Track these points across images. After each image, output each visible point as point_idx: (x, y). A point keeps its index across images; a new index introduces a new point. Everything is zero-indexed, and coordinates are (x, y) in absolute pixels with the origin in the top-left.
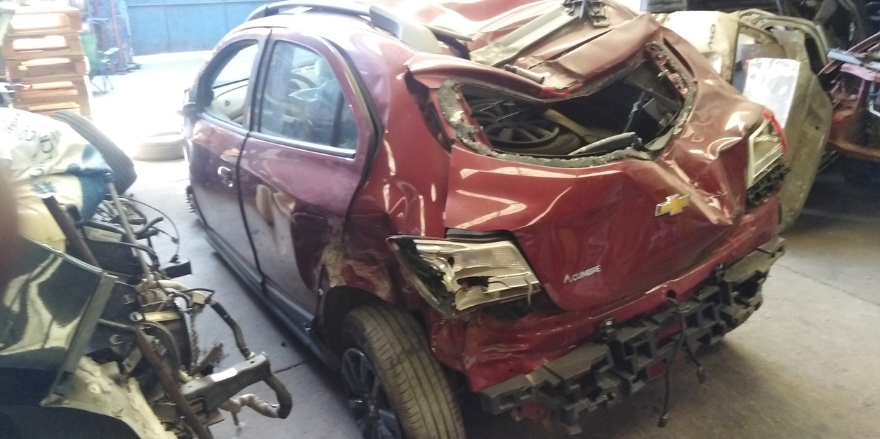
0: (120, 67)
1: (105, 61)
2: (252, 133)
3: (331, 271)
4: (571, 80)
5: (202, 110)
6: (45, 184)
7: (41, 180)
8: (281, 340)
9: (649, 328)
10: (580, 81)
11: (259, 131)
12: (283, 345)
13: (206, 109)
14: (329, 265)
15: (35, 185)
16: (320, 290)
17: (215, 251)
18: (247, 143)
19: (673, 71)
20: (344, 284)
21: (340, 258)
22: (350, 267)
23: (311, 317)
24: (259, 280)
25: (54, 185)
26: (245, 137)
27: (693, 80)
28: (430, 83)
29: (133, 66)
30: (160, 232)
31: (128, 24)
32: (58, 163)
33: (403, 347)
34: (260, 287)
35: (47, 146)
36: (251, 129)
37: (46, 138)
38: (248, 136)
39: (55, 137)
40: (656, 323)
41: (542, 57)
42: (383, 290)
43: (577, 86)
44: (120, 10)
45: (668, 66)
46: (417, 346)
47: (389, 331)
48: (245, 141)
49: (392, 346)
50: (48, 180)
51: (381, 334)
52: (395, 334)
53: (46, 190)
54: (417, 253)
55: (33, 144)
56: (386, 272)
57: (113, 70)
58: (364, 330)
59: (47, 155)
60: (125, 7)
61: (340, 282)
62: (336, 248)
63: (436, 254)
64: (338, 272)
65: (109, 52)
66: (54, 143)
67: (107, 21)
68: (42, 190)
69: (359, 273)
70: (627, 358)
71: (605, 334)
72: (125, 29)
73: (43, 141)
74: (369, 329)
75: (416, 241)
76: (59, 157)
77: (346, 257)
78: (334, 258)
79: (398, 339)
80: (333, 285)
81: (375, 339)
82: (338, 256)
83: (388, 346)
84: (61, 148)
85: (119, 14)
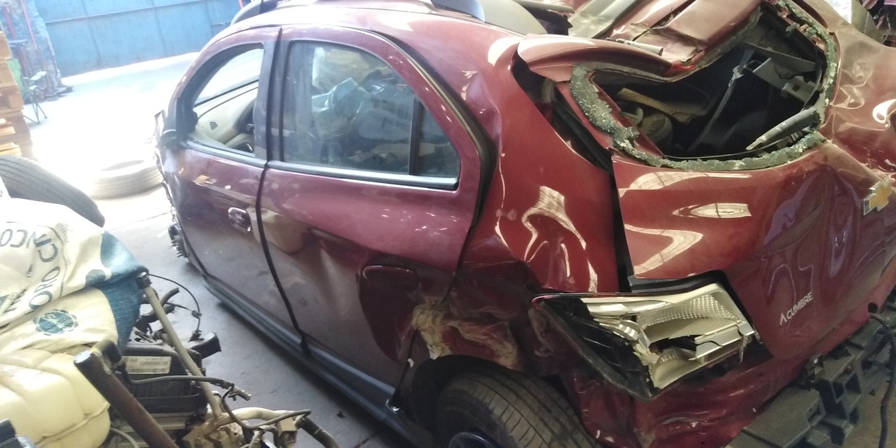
0: (50, 92)
1: (32, 88)
2: (270, 163)
3: (427, 337)
4: (691, 49)
5: (186, 138)
6: (57, 315)
7: (50, 309)
8: (337, 410)
9: (856, 356)
10: (701, 48)
11: (282, 160)
12: (340, 415)
13: (191, 135)
14: (424, 331)
15: (42, 320)
16: (410, 360)
17: (219, 301)
18: (267, 175)
19: (802, 22)
20: (448, 352)
21: (438, 320)
22: (454, 331)
23: (391, 390)
24: (299, 340)
25: (71, 313)
26: (263, 169)
27: (828, 31)
28: (556, 75)
29: (64, 89)
30: (177, 307)
31: (50, 43)
32: (71, 278)
33: (552, 431)
34: (300, 349)
35: (48, 250)
36: (270, 158)
37: (44, 239)
38: (266, 167)
39: (59, 233)
40: (859, 347)
41: (643, 24)
42: (507, 356)
43: (698, 55)
44: (39, 28)
45: (792, 16)
46: (569, 427)
47: (526, 411)
48: (263, 174)
49: (537, 432)
50: (60, 307)
51: (517, 416)
52: (536, 414)
53: (60, 326)
54: (590, 317)
55: (26, 252)
56: (509, 332)
57: (42, 97)
58: (491, 412)
59: (49, 265)
60: (44, 24)
61: (443, 350)
62: (433, 307)
63: (621, 316)
64: (438, 338)
65: (35, 78)
66: (58, 244)
67: (26, 43)
68: (54, 326)
69: (468, 336)
70: (837, 401)
71: (813, 376)
72: (48, 48)
73: (39, 244)
74: (497, 412)
75: (585, 300)
76: (71, 268)
77: (449, 316)
78: (430, 319)
79: (542, 420)
80: (434, 356)
81: (510, 425)
82: (435, 318)
83: (532, 433)
84: (71, 251)
85: (38, 33)
